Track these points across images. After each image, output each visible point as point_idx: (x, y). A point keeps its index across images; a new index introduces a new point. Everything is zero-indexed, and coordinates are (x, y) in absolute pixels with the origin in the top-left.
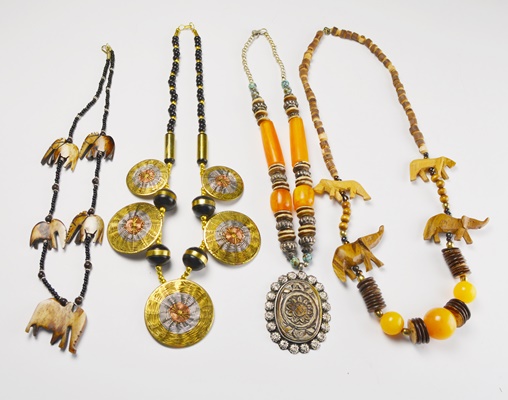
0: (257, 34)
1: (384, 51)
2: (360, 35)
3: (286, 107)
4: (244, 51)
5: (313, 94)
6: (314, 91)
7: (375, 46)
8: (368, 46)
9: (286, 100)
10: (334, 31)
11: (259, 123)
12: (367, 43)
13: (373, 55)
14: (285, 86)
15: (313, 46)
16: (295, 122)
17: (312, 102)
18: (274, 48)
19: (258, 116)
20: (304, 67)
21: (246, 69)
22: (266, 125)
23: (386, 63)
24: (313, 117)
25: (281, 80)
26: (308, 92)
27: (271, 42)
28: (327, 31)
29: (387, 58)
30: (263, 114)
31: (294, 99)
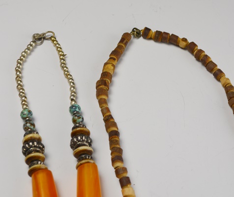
0: (39, 39)
1: (214, 59)
2: (181, 37)
3: (74, 145)
4: (21, 62)
5: (115, 124)
6: (116, 119)
7: (201, 51)
8: (192, 52)
9: (74, 135)
10: (146, 33)
11: (31, 173)
12: (191, 47)
13: (199, 64)
14: (75, 112)
15: (117, 54)
16: (87, 170)
17: (114, 135)
18: (63, 57)
19: (30, 161)
20: (104, 85)
21: (20, 87)
22: (41, 176)
23: (218, 75)
24: (114, 161)
25: (69, 104)
26: (109, 120)
27: (59, 49)
28: (137, 33)
29: (219, 67)
30: (37, 159)
31: (87, 134)
